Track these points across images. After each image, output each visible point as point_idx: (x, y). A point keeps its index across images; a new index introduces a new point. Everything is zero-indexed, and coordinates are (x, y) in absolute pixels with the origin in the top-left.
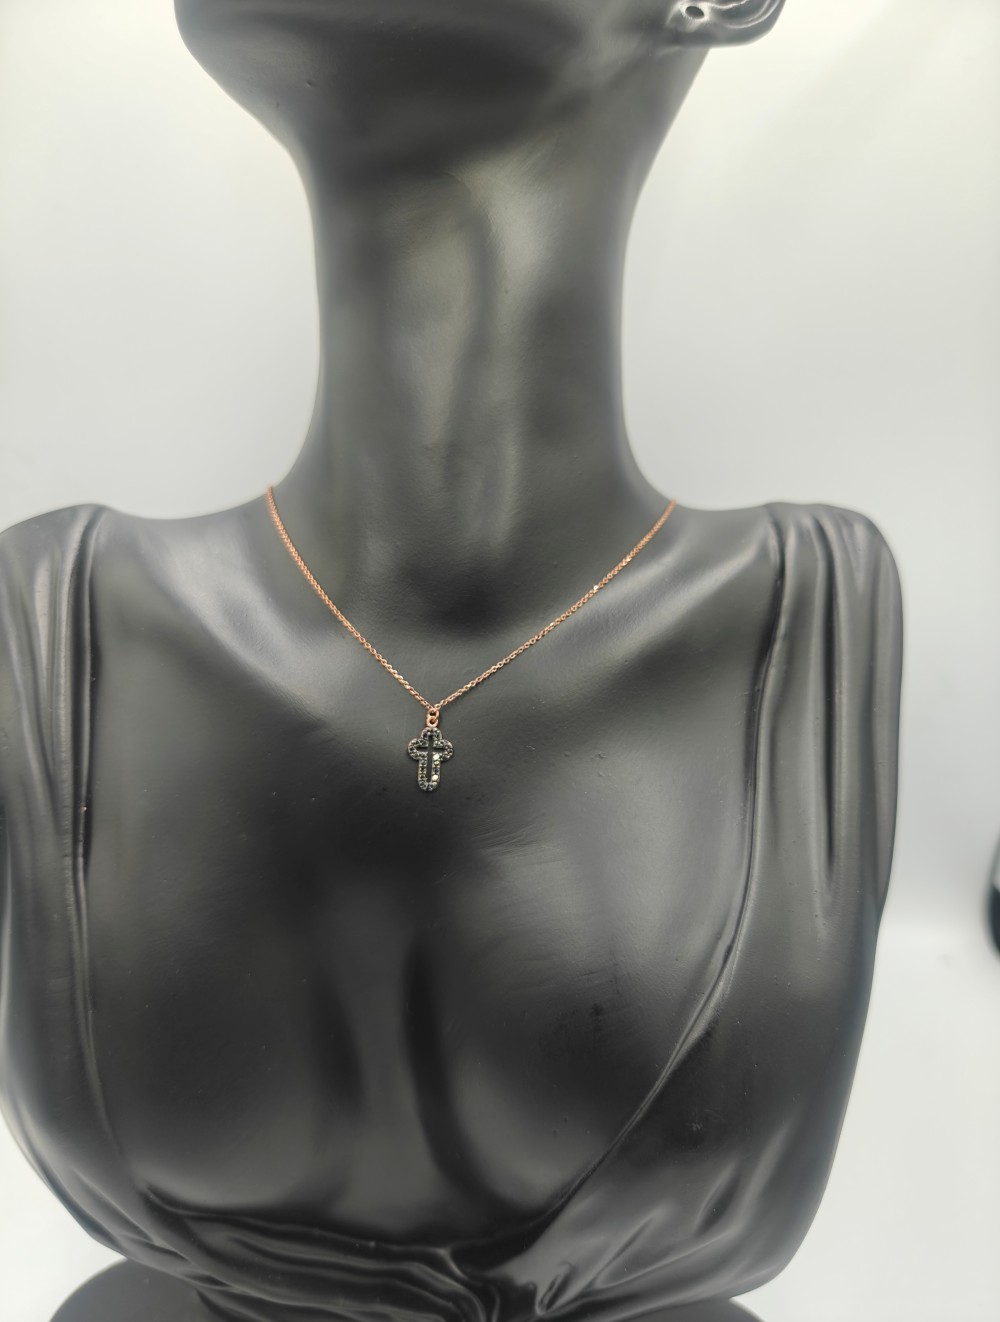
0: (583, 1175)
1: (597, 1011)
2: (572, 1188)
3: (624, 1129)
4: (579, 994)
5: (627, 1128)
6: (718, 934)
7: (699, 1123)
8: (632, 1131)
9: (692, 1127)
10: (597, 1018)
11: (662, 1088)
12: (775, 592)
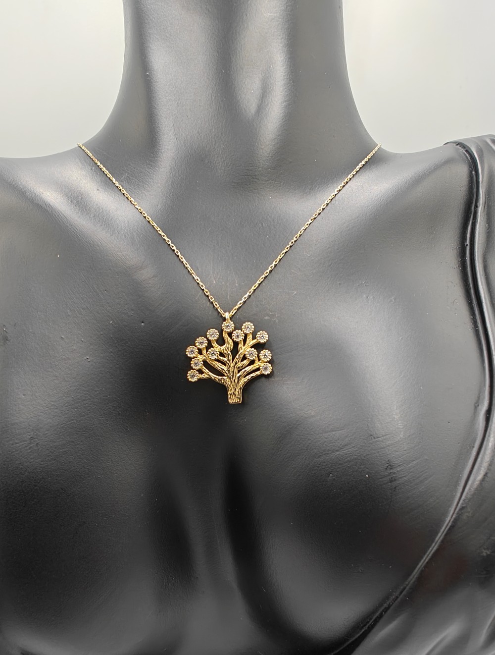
0: (385, 605)
1: (391, 465)
2: (374, 617)
3: (422, 561)
4: (375, 453)
5: (425, 560)
6: (476, 403)
7: (488, 549)
8: (430, 559)
9: (482, 552)
10: (391, 471)
11: (453, 522)
12: (472, 178)
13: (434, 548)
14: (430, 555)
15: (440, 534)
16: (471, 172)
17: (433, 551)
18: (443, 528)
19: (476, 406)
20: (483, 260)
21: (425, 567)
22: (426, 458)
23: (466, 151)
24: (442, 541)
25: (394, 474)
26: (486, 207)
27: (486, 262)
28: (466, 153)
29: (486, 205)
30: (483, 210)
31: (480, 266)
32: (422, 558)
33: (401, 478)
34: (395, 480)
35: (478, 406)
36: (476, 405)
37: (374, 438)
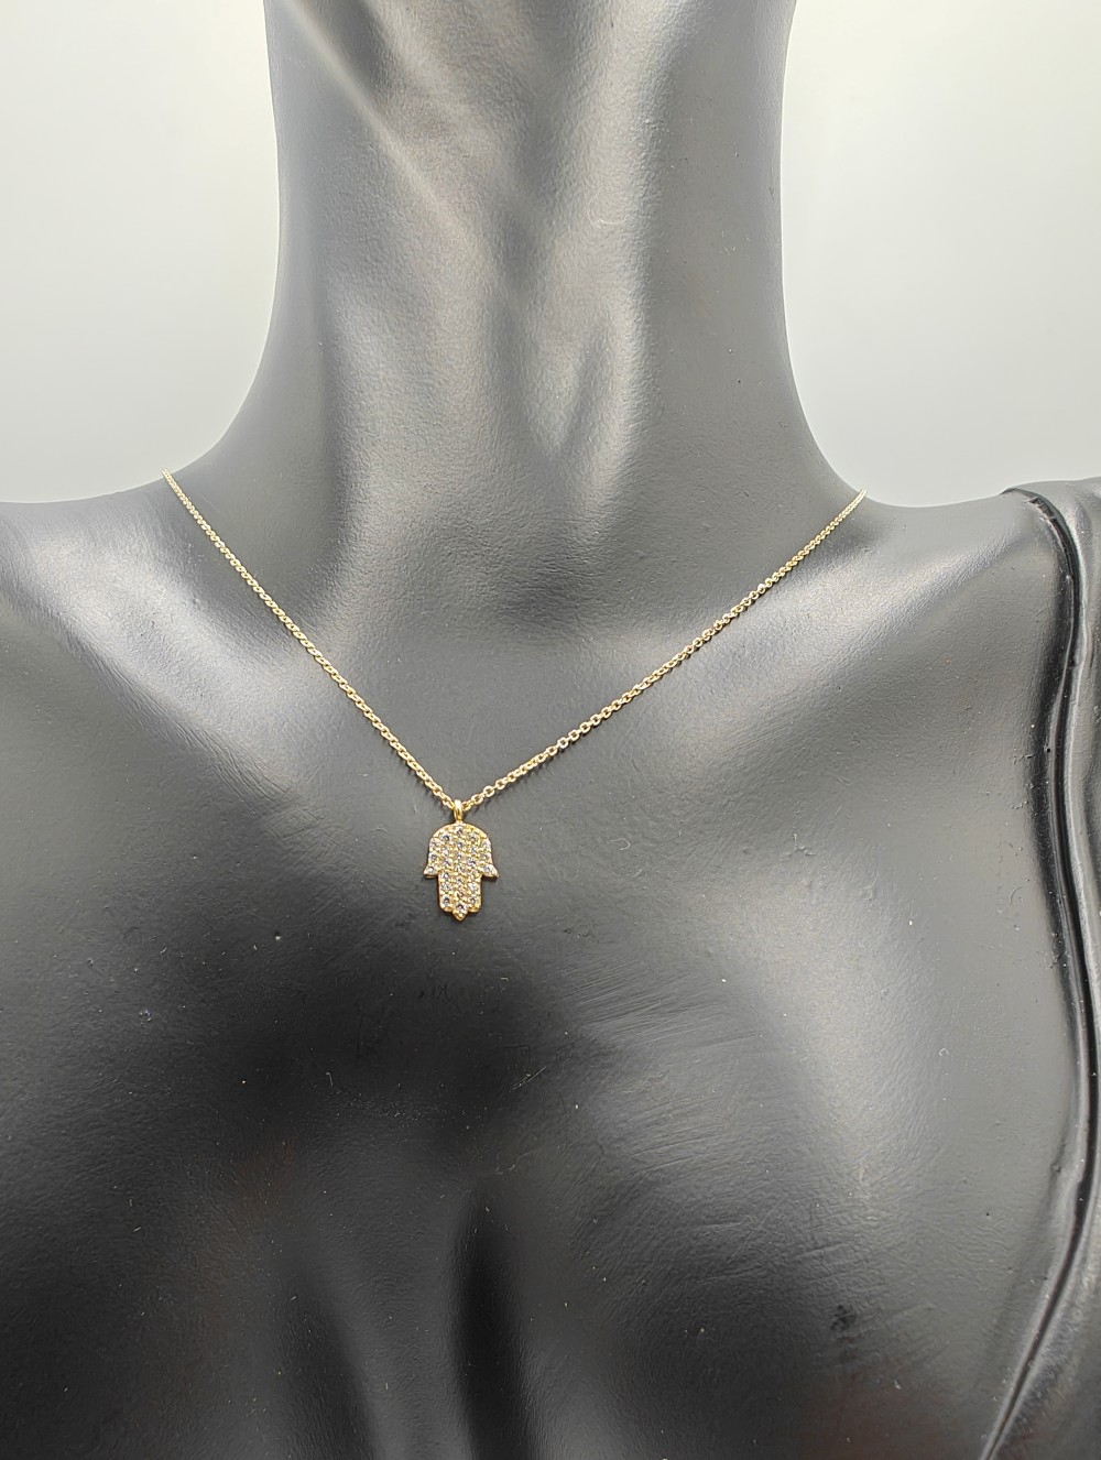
1: (845, 1318)
4: (807, 1287)
10: (845, 1334)
12: (1064, 592)
16: (1063, 576)
19: (1055, 1171)
20: (1085, 794)
22: (931, 1306)
23: (1054, 522)
26: (1094, 665)
27: (1091, 795)
28: (1053, 528)
29: (1095, 660)
30: (1086, 672)
31: (1078, 809)
33: (867, 1352)
34: (854, 1357)
35: (1059, 1171)
36: (1056, 1168)
37: (809, 1250)
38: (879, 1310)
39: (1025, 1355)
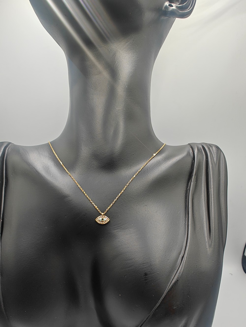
3: (154, 309)
4: (141, 270)
5: (155, 309)
6: (180, 253)
7: (175, 306)
8: (156, 309)
9: (173, 307)
11: (165, 296)
12: (192, 163)
13: (158, 305)
14: (156, 307)
15: (160, 300)
17: (157, 306)
18: (162, 298)
21: (154, 311)
22: (158, 273)
23: (193, 151)
24: (161, 303)
25: (146, 277)
29: (196, 175)
32: (154, 308)
33: (149, 279)
34: (147, 280)
37: (141, 264)
38: (151, 273)
39: (171, 280)
